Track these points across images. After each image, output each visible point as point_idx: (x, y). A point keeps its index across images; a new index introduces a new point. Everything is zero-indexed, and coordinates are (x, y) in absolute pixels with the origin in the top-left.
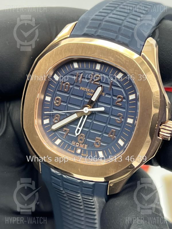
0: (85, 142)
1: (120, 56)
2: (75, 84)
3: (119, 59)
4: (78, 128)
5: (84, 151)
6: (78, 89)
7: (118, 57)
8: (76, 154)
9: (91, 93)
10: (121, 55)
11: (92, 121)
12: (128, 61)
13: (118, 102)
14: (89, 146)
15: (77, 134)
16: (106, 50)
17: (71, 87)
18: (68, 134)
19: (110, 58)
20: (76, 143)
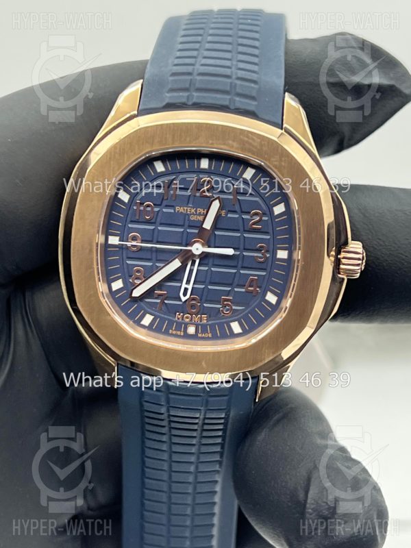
0: (202, 310)
1: (248, 137)
2: (165, 203)
3: (247, 142)
4: (184, 285)
5: (201, 328)
6: (172, 211)
7: (246, 139)
8: (187, 336)
9: (200, 214)
10: (250, 135)
11: (210, 269)
12: (264, 144)
13: (254, 224)
14: (210, 316)
15: (184, 299)
16: (220, 129)
17: (156, 209)
18: (166, 302)
19: (230, 142)
20: (183, 315)
